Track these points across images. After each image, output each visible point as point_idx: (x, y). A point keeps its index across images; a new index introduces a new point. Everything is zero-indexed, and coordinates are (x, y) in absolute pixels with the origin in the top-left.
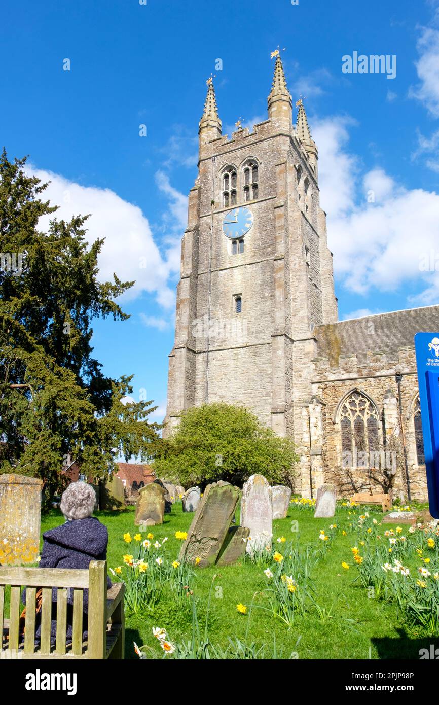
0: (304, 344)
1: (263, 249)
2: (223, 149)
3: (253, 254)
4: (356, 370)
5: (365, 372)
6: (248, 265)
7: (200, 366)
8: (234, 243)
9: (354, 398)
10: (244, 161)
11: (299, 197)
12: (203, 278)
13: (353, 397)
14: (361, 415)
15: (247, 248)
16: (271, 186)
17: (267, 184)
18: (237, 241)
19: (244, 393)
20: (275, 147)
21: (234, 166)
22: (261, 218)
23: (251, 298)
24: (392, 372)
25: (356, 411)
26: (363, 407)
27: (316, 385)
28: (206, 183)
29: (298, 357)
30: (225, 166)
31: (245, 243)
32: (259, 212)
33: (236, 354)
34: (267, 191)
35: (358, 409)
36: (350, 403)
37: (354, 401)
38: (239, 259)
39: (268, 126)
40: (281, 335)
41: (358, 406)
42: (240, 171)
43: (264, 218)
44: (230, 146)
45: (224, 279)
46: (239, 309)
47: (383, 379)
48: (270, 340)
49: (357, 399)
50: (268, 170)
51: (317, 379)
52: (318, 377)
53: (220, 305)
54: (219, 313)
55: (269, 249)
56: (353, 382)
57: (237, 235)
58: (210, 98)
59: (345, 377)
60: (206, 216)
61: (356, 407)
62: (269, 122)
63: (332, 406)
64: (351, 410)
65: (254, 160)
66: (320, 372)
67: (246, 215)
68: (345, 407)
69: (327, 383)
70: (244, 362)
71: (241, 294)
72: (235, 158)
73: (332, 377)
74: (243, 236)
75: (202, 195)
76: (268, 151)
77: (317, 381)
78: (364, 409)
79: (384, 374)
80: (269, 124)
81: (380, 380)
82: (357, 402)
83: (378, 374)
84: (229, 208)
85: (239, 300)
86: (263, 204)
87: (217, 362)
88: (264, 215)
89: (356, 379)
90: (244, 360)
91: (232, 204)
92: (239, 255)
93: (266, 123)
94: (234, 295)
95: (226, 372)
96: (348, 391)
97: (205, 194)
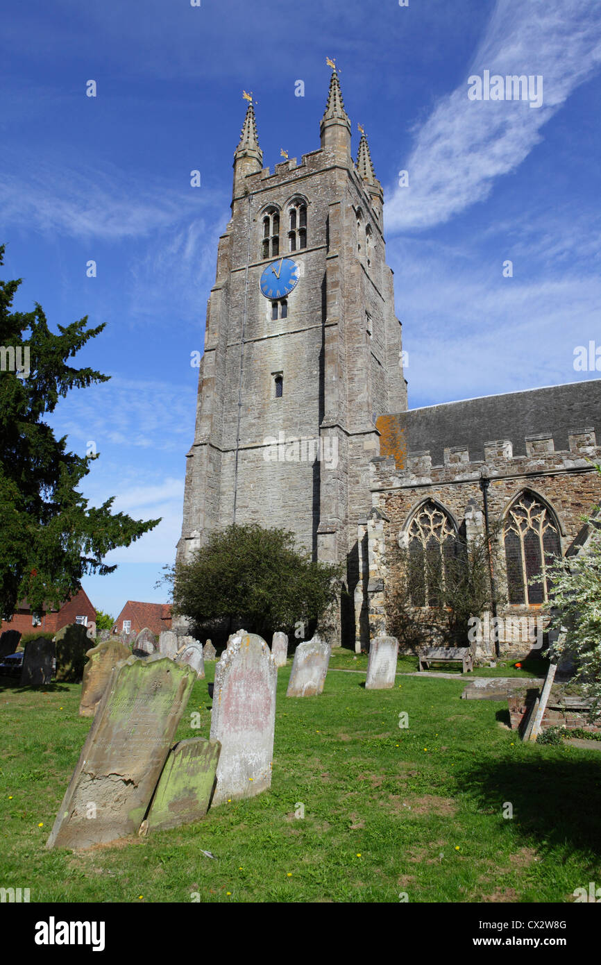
0: (363, 440)
1: (312, 312)
2: (264, 185)
3: (299, 320)
4: (429, 472)
5: (441, 477)
6: (291, 333)
7: (227, 471)
8: (275, 306)
9: (426, 512)
10: (289, 201)
11: (359, 248)
12: (234, 352)
13: (425, 510)
14: (435, 535)
15: (291, 312)
16: (322, 232)
17: (317, 229)
18: (279, 303)
19: (283, 507)
20: (328, 183)
21: (278, 207)
22: (310, 272)
23: (295, 377)
24: (476, 475)
25: (429, 530)
26: (438, 524)
27: (378, 494)
28: (240, 228)
29: (355, 457)
30: (266, 207)
31: (289, 305)
32: (307, 265)
35: (432, 527)
36: (421, 518)
37: (426, 516)
38: (280, 326)
39: (320, 157)
40: (333, 427)
41: (432, 522)
42: (285, 215)
43: (314, 273)
44: (273, 181)
45: (261, 352)
46: (279, 393)
47: (465, 485)
48: (318, 433)
49: (431, 513)
50: (319, 211)
51: (378, 485)
52: (380, 483)
53: (255, 387)
54: (253, 397)
56: (426, 490)
57: (279, 294)
58: (249, 122)
59: (415, 483)
60: (239, 270)
61: (430, 525)
62: (321, 151)
63: (398, 523)
64: (423, 529)
65: (301, 199)
66: (382, 476)
67: (291, 268)
68: (415, 524)
69: (392, 491)
71: (282, 372)
72: (279, 196)
73: (398, 483)
74: (286, 296)
75: (234, 244)
76: (319, 187)
77: (378, 488)
78: (440, 527)
79: (466, 478)
80: (322, 154)
81: (461, 487)
82: (431, 517)
83: (458, 478)
84: (270, 260)
85: (279, 380)
86: (312, 254)
87: (250, 464)
88: (313, 268)
89: (429, 485)
91: (274, 255)
92: (280, 321)
93: (317, 153)
94: (273, 374)
95: (260, 477)
96: (418, 502)
97: (239, 242)
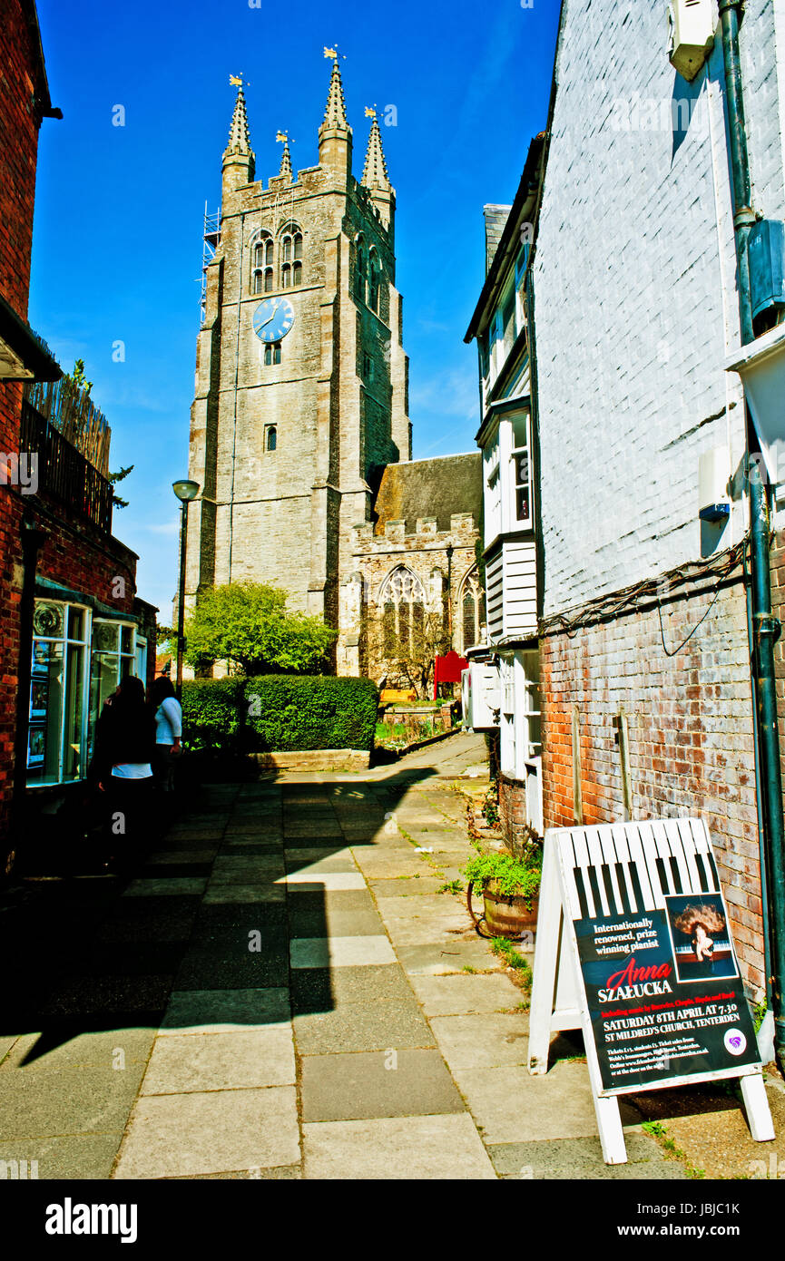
0: (353, 499)
1: (307, 361)
2: (256, 204)
3: (293, 368)
4: (404, 540)
5: (413, 544)
6: (286, 382)
7: (222, 523)
8: (268, 348)
9: (399, 576)
10: (284, 227)
12: (226, 398)
13: (398, 574)
14: (406, 597)
15: (285, 359)
16: (319, 269)
17: (313, 266)
18: (273, 346)
20: (325, 210)
21: (271, 232)
22: (305, 315)
23: (289, 430)
24: (442, 544)
25: (402, 592)
26: (409, 587)
27: (358, 559)
28: (231, 254)
30: (258, 230)
31: (283, 350)
32: (302, 307)
33: (268, 508)
34: (315, 275)
35: (404, 589)
36: (395, 581)
37: (399, 579)
38: (274, 373)
39: (317, 176)
40: (323, 488)
41: (404, 585)
42: (278, 241)
43: (309, 317)
44: (266, 199)
45: (254, 400)
46: (272, 446)
47: (433, 552)
48: (310, 492)
49: (403, 577)
50: (315, 244)
51: (359, 551)
52: (362, 547)
53: (249, 439)
54: (247, 449)
55: (314, 362)
56: (399, 555)
57: (272, 338)
59: (390, 550)
60: (230, 305)
61: (402, 587)
62: (320, 169)
63: (375, 584)
64: (396, 591)
65: (298, 227)
66: (364, 540)
67: (285, 309)
68: (389, 587)
69: (370, 556)
70: (278, 520)
71: (275, 424)
72: (273, 220)
73: (375, 549)
74: (280, 340)
75: (225, 272)
76: (316, 214)
77: (359, 553)
78: (410, 589)
79: (434, 547)
80: (319, 173)
81: (429, 554)
82: (403, 581)
83: (427, 546)
84: (262, 296)
85: (272, 431)
86: (306, 295)
87: (244, 519)
88: (308, 311)
89: (403, 552)
90: (278, 517)
91: (266, 291)
92: (273, 367)
93: (314, 171)
94: (266, 425)
95: (254, 532)
96: (393, 567)
97: (230, 270)
